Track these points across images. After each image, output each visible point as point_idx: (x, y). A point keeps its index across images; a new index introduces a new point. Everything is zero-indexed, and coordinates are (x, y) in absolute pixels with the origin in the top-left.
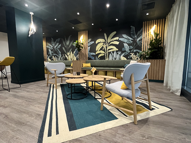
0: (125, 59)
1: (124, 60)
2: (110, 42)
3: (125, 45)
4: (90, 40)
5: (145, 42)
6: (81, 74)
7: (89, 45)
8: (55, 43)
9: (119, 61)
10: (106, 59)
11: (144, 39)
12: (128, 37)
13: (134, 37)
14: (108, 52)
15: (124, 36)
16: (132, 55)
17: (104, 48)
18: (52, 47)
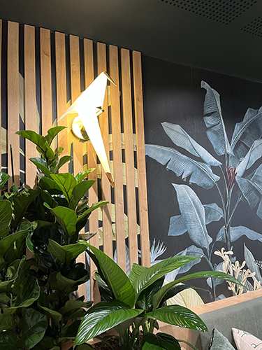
18: (212, 167)
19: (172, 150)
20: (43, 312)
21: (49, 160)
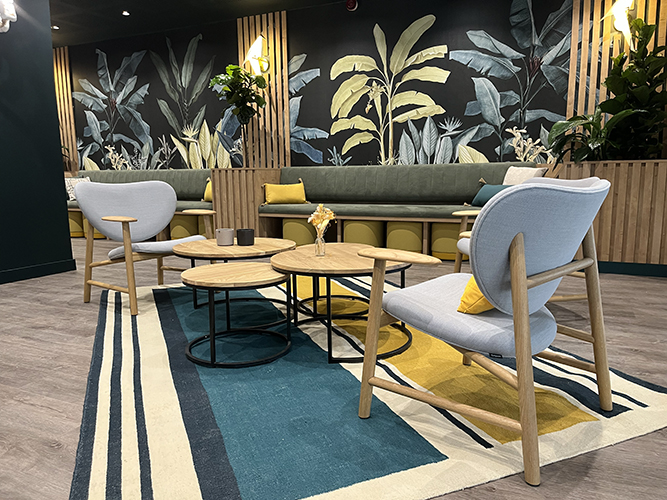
0: (481, 159)
1: (475, 167)
2: (400, 69)
3: (482, 87)
4: (298, 61)
5: (584, 70)
6: (257, 240)
7: (295, 86)
8: (117, 76)
9: (448, 168)
10: (383, 163)
11: (580, 54)
12: (497, 43)
13: (526, 45)
14: (390, 123)
15: (478, 38)
16: (518, 139)
17: (373, 103)
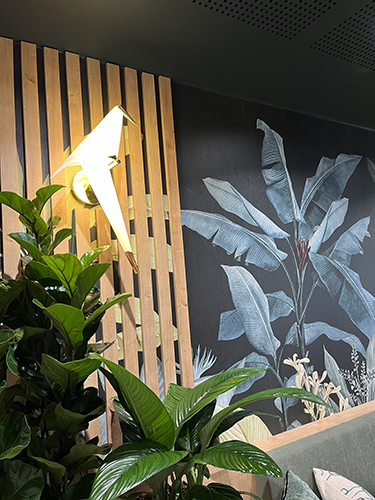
18: (276, 241)
19: (220, 218)
20: (37, 465)
21: (40, 236)
